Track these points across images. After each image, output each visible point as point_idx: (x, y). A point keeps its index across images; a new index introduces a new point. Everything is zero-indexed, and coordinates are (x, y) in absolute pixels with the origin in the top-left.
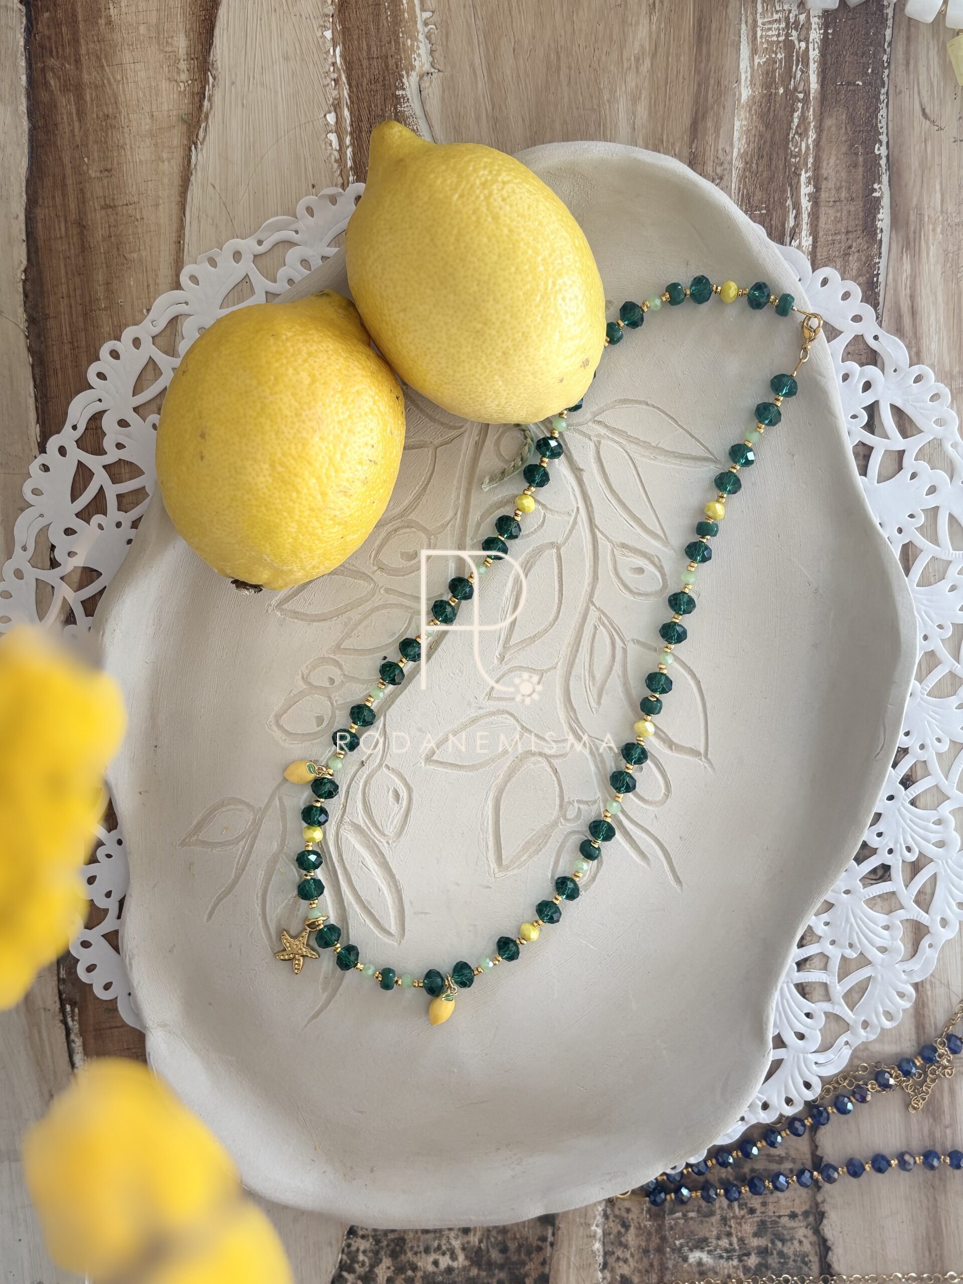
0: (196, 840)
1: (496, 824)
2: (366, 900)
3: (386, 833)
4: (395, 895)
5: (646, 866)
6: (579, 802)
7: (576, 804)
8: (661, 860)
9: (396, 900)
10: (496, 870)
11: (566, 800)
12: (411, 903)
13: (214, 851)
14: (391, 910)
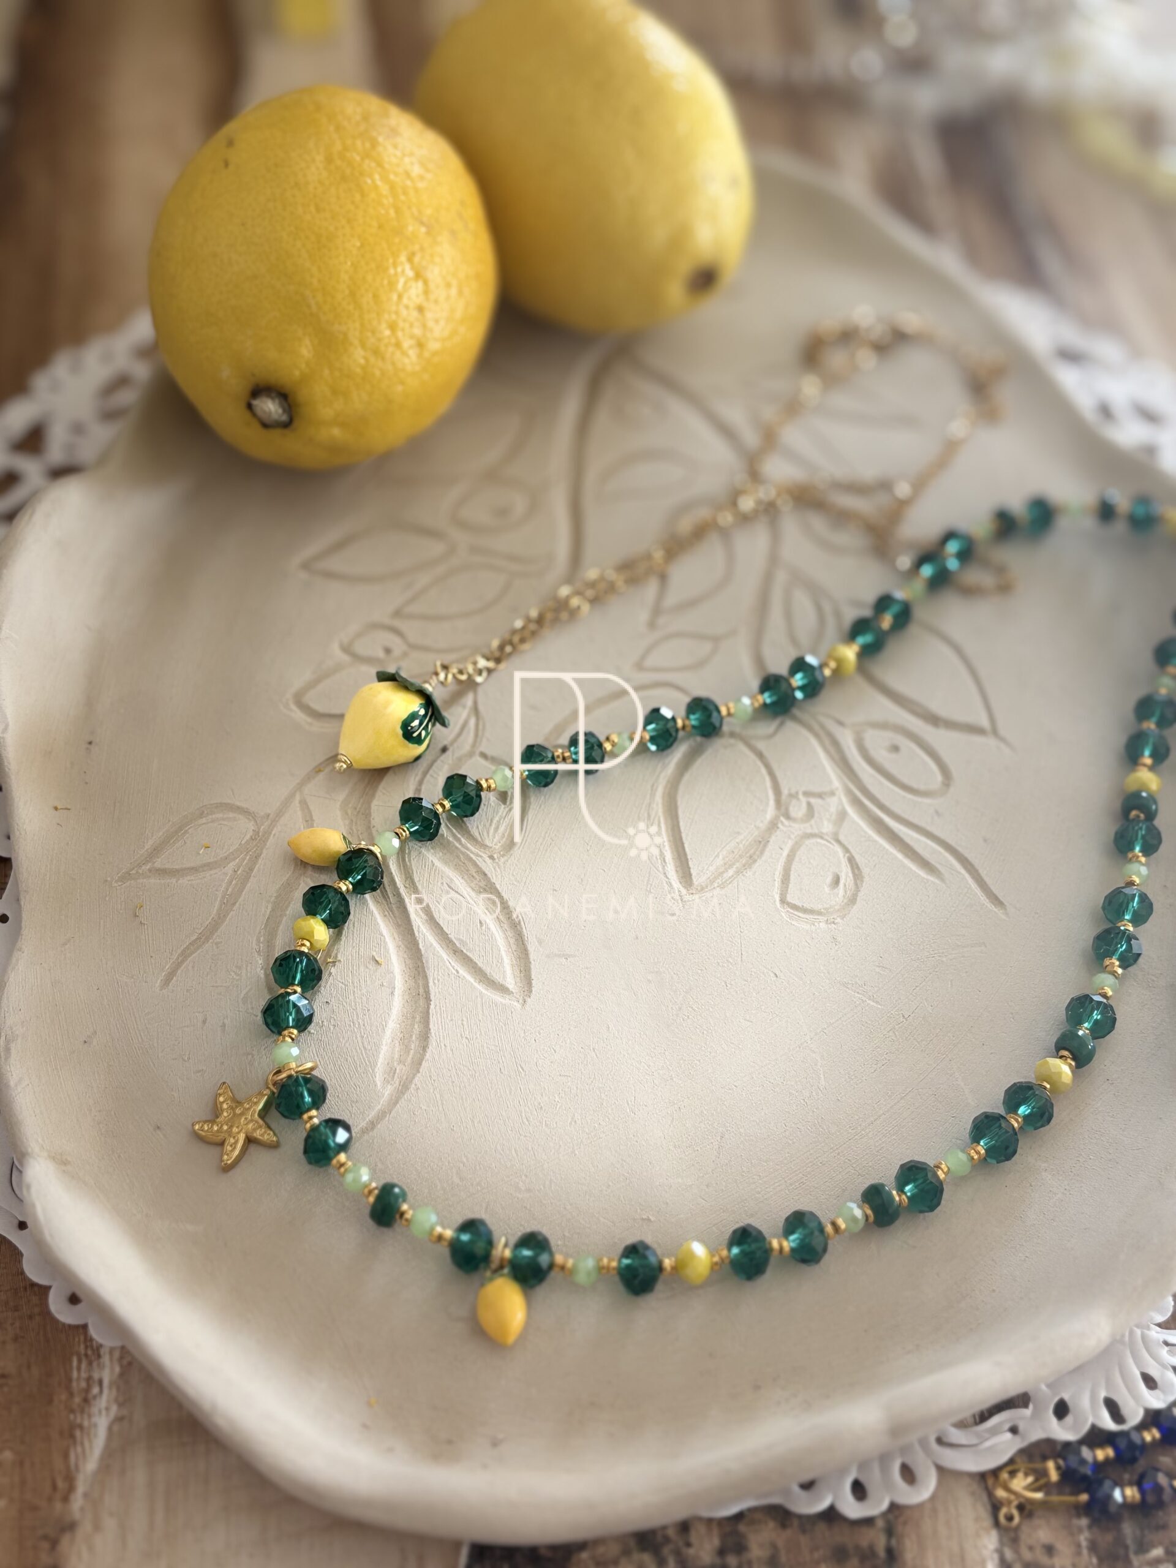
0: (150, 870)
1: (673, 829)
2: (459, 940)
3: (488, 842)
4: (510, 934)
5: (937, 881)
6: (806, 794)
7: (801, 796)
8: (959, 873)
9: (512, 941)
10: (684, 891)
11: (785, 792)
12: (540, 942)
13: (180, 882)
14: (503, 953)
